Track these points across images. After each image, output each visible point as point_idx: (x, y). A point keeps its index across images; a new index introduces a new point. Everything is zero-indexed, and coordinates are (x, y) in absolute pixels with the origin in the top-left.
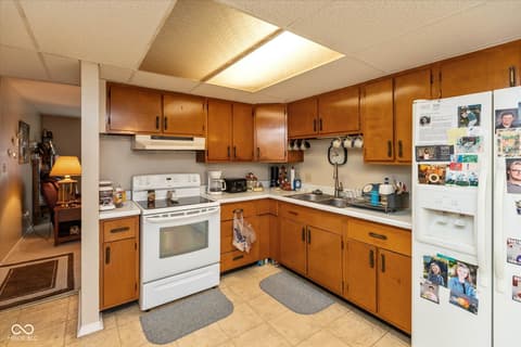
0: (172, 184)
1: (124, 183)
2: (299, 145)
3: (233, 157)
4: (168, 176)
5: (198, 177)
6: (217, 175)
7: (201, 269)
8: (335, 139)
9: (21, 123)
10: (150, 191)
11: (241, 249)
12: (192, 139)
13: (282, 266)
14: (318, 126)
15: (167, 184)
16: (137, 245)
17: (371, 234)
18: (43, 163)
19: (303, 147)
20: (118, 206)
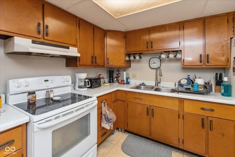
0: (49, 85)
2: (129, 57)
3: (94, 63)
4: (46, 78)
5: (69, 78)
6: (83, 76)
8: (161, 54)
10: (30, 93)
11: (108, 128)
12: (68, 48)
13: (126, 131)
14: (149, 46)
15: (45, 85)
17: (202, 109)
19: (132, 58)
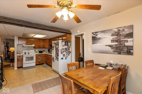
0: (29, 52)
1: (21, 51)
4: (28, 50)
5: (34, 50)
6: (37, 50)
7: (33, 63)
9: (3, 42)
10: (25, 53)
12: (32, 45)
16: (22, 59)
18: (7, 49)
20: (20, 54)
